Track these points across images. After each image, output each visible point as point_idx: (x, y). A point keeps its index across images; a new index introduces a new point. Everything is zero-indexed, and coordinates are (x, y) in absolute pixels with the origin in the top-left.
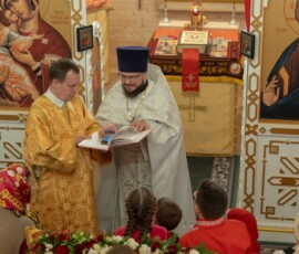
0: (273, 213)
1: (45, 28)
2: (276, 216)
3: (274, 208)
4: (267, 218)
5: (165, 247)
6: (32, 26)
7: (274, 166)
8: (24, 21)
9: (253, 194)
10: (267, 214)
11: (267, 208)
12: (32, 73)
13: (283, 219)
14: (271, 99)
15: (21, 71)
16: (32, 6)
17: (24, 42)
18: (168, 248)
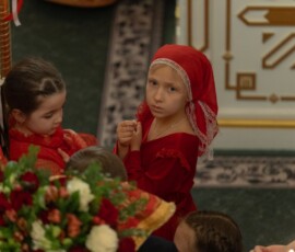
0: (253, 88)
2: (258, 93)
3: (253, 76)
4: (239, 97)
5: (12, 178)
9: (206, 46)
10: (238, 89)
11: (239, 76)
13: (274, 100)
18: (21, 179)
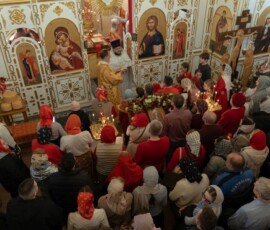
1: (72, 43)
6: (67, 43)
7: (143, 72)
8: (64, 42)
12: (69, 59)
14: (141, 52)
15: (65, 59)
16: (67, 36)
17: (65, 49)
